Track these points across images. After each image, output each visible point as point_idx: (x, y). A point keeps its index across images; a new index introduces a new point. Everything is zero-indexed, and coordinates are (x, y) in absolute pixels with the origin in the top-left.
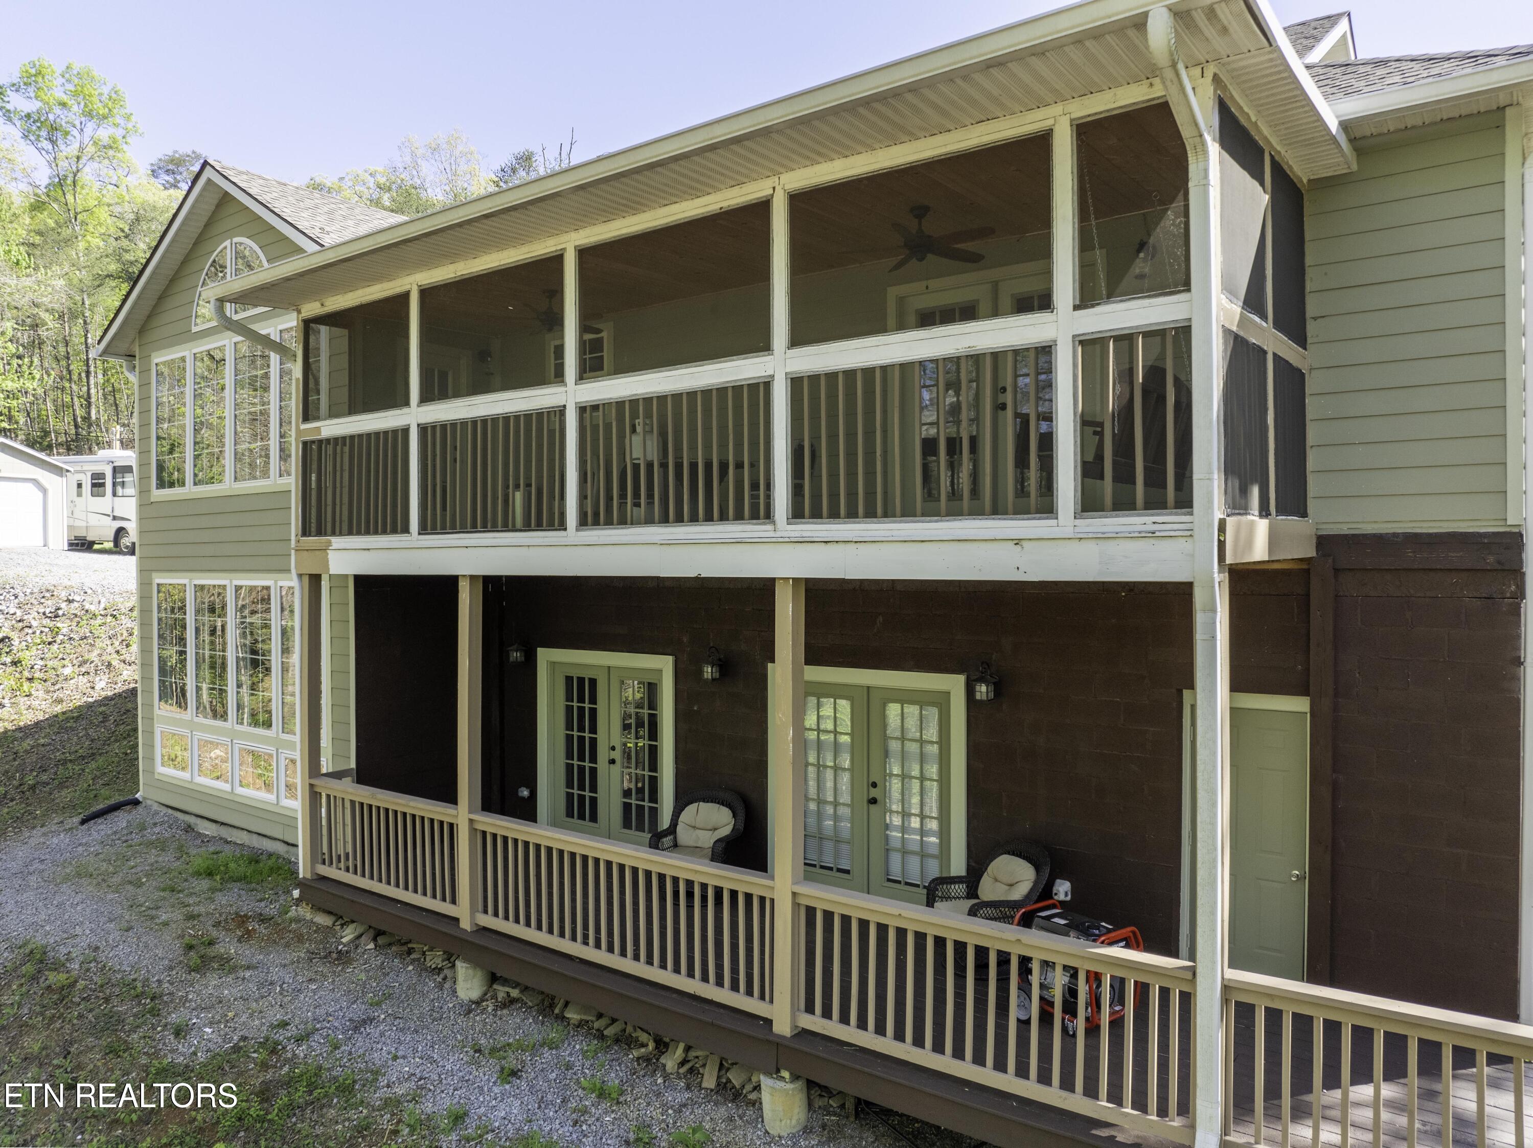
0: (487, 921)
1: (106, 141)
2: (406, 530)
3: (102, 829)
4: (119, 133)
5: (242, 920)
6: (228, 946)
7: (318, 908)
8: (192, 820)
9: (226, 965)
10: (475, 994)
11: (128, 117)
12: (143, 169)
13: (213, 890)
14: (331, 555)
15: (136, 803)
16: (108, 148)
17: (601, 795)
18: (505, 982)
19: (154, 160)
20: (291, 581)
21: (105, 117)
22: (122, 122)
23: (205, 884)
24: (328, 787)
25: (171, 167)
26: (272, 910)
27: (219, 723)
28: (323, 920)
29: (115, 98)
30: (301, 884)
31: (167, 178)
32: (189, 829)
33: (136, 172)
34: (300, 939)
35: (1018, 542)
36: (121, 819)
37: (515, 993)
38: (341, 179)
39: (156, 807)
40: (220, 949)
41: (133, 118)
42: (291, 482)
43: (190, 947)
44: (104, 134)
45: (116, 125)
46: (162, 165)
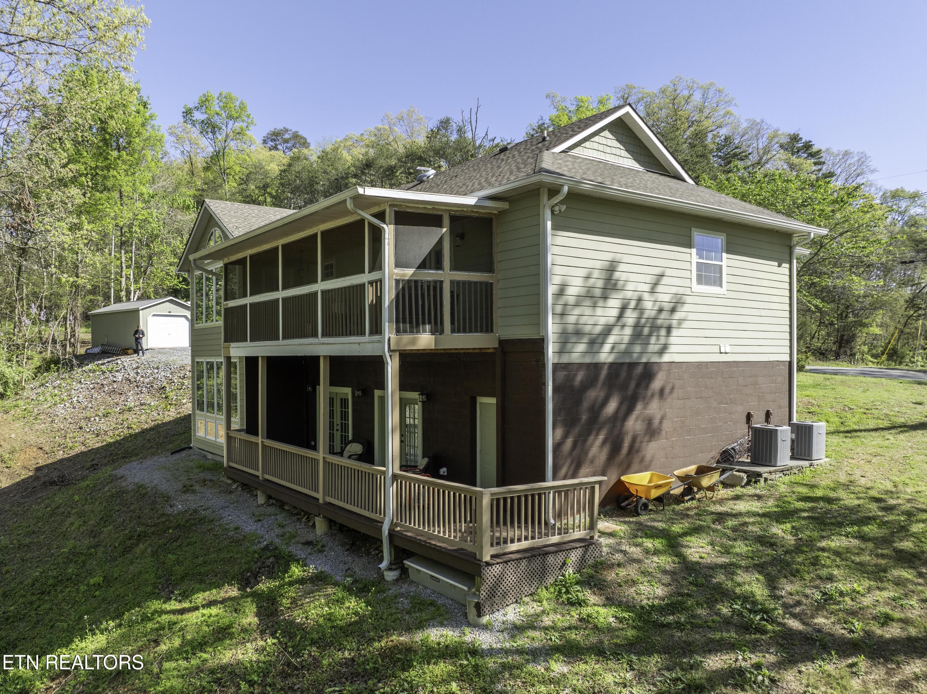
0: (267, 477)
1: (238, 130)
2: (247, 341)
3: (177, 456)
4: (244, 125)
5: (205, 481)
6: (197, 487)
7: (229, 478)
8: (205, 453)
9: (194, 492)
10: (263, 502)
11: (248, 116)
12: (259, 141)
13: (200, 472)
14: (231, 349)
15: (191, 448)
16: (240, 133)
17: (335, 444)
18: (274, 499)
19: (265, 134)
20: (221, 359)
21: (237, 118)
22: (246, 119)
23: (198, 470)
24: (232, 434)
25: (274, 137)
26: (215, 478)
27: (202, 413)
28: (229, 481)
29: (242, 107)
30: (225, 469)
31: (272, 144)
32: (205, 456)
33: (255, 143)
34: (220, 486)
35: (359, 343)
36: (184, 454)
37: (274, 502)
38: (362, 134)
39: (196, 449)
40: (194, 488)
41: (251, 116)
42: (221, 323)
43: (185, 486)
44: (238, 125)
45: (243, 121)
46: (270, 136)
